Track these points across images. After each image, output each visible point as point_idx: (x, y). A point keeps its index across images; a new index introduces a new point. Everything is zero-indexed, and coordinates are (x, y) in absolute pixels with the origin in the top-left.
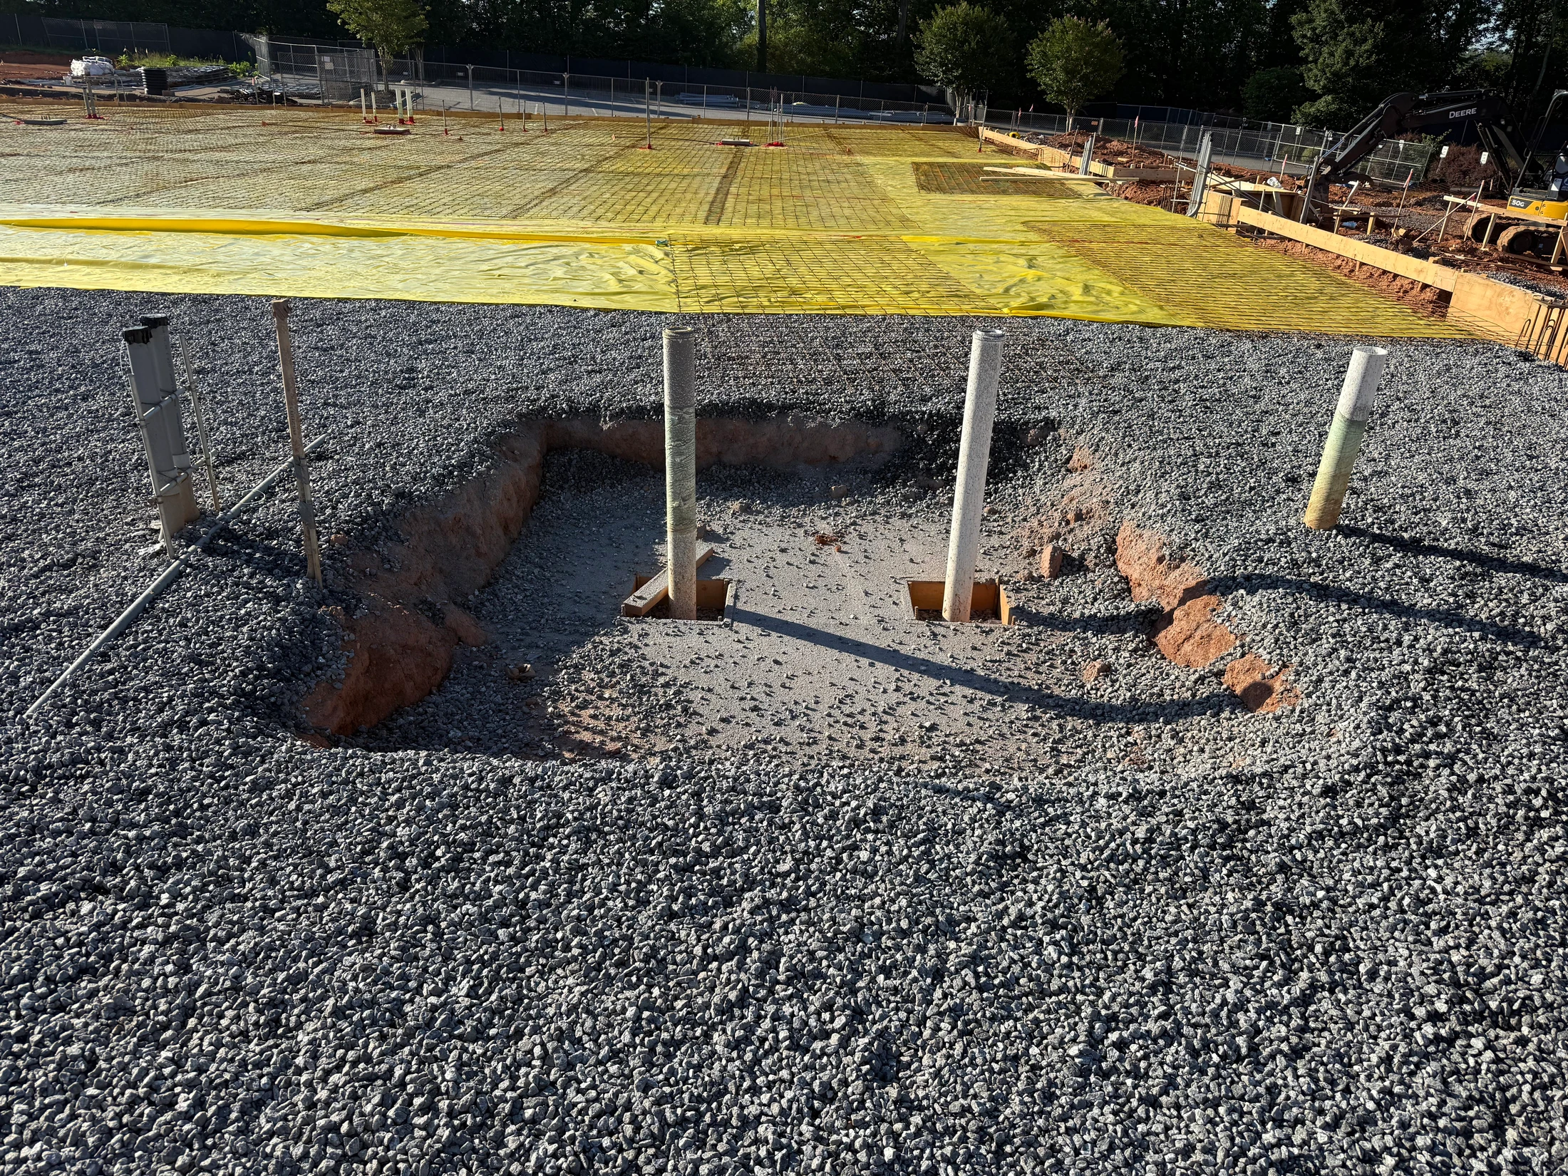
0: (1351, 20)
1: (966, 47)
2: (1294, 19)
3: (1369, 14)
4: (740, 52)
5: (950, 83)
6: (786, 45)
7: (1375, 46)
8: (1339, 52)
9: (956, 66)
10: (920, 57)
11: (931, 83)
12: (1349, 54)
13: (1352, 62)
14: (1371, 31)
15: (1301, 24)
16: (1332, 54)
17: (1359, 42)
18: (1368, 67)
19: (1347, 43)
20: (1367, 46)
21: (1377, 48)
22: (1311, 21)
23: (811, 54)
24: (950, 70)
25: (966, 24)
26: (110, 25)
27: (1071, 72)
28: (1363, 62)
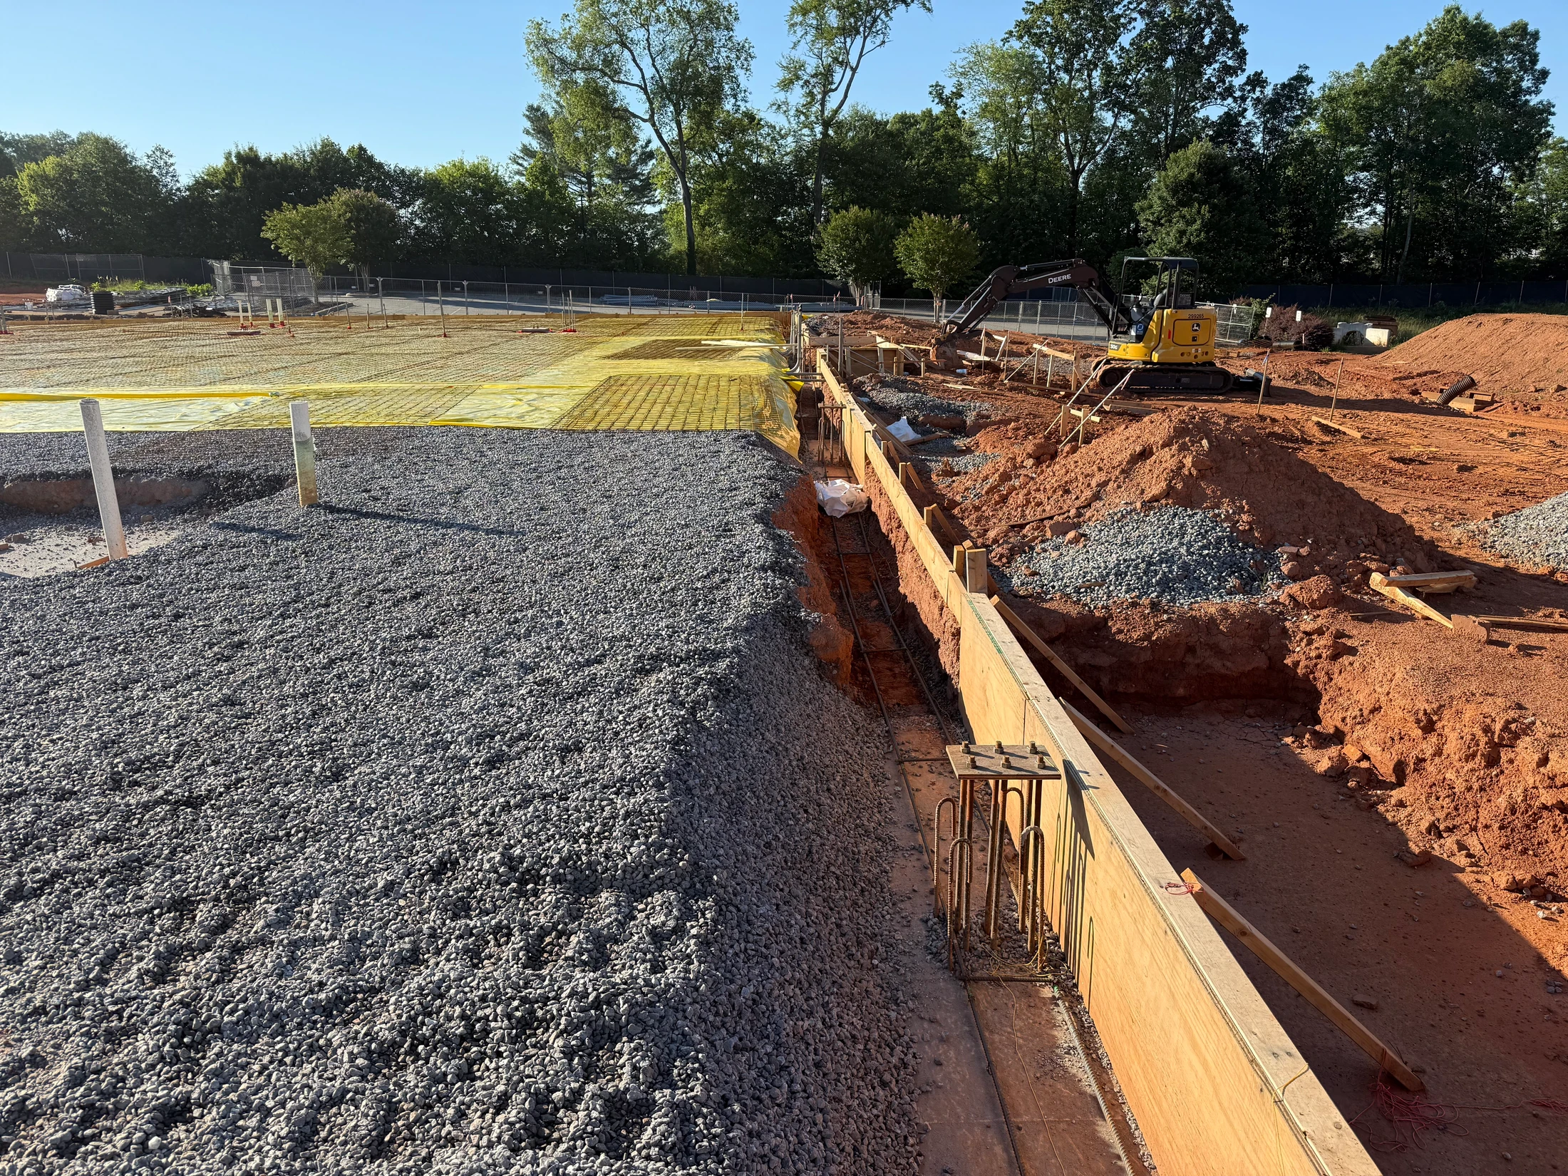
0: (1182, 204)
1: (857, 244)
2: (1137, 206)
3: (1196, 199)
4: (672, 257)
5: (848, 276)
6: (714, 250)
7: (1204, 225)
8: (1174, 231)
9: (850, 261)
10: (821, 256)
11: (833, 277)
12: (1182, 233)
13: (1185, 241)
14: (1199, 212)
15: (1143, 210)
16: (1168, 234)
17: (1189, 223)
18: (1200, 244)
19: (1181, 225)
20: (1195, 226)
21: (1206, 226)
22: (1151, 207)
23: (735, 256)
24: (846, 265)
25: (856, 225)
26: (90, 258)
27: (931, 263)
28: (1194, 240)
